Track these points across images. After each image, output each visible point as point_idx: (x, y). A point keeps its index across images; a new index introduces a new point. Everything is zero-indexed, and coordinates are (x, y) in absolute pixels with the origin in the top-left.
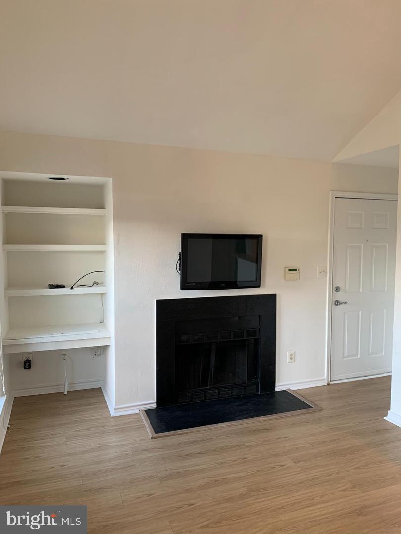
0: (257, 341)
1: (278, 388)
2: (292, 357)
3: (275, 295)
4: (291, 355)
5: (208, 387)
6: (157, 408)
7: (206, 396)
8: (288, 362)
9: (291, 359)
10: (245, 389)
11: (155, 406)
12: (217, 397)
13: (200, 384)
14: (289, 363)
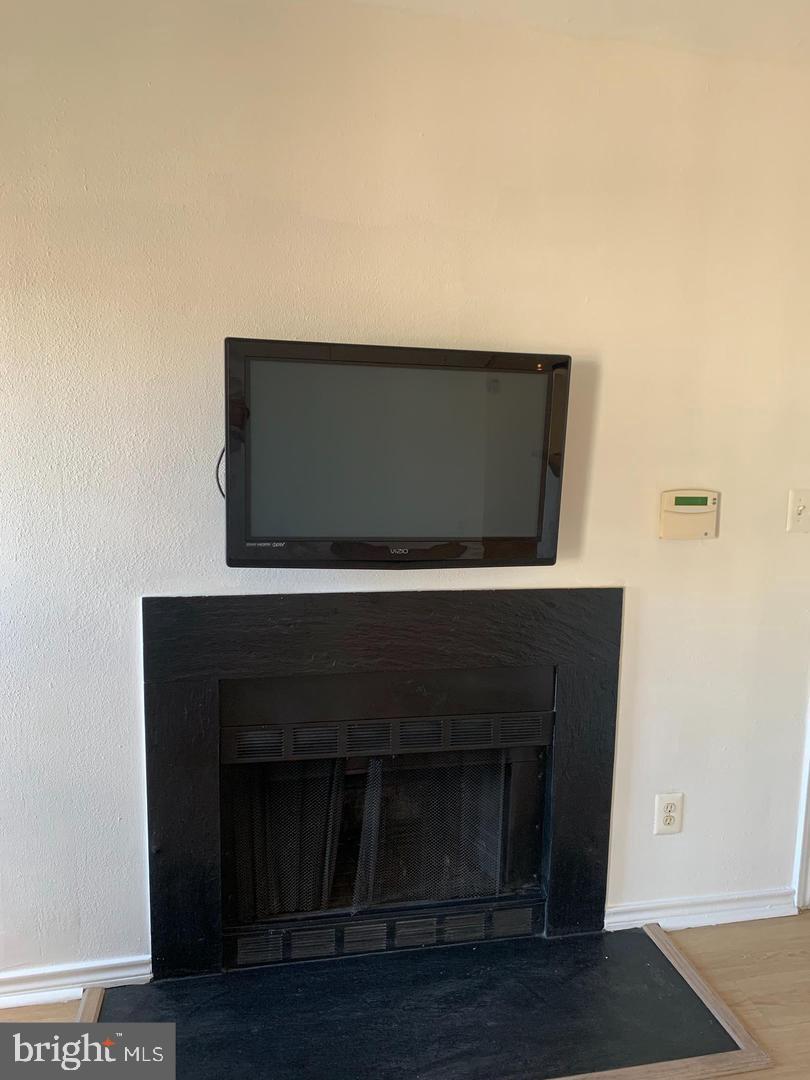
0: (543, 755)
1: (614, 920)
2: (672, 816)
3: (617, 593)
4: (669, 808)
5: (353, 910)
6: (155, 978)
7: (340, 940)
8: (655, 832)
9: (668, 821)
10: (489, 919)
11: (146, 974)
12: (384, 946)
13: (325, 898)
14: (658, 834)
